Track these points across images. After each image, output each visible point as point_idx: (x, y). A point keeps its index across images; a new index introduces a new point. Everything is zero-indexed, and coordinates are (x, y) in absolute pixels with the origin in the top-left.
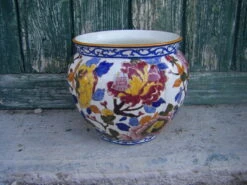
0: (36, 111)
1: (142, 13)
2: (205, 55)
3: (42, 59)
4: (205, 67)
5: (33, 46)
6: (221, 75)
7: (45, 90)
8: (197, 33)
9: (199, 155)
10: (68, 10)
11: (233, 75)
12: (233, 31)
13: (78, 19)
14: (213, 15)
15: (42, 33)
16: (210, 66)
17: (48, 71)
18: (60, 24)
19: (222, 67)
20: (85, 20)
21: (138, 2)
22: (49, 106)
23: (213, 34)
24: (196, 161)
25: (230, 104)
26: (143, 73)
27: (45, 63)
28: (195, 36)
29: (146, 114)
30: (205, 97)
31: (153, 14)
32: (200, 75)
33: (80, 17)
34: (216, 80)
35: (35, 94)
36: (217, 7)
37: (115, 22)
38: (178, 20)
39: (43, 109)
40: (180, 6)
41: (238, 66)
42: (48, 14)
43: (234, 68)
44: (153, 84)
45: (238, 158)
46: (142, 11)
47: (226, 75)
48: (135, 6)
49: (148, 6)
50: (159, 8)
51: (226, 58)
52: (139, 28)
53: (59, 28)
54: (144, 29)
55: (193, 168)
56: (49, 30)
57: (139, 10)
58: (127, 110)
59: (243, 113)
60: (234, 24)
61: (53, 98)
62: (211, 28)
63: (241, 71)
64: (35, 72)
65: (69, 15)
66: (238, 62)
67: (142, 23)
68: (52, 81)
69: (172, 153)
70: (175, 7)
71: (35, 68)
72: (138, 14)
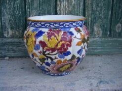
0: (6, 58)
1: (62, 6)
2: (96, 29)
3: (9, 30)
4: (95, 35)
5: (4, 23)
6: (104, 39)
7: (11, 47)
8: (91, 17)
9: (93, 81)
10: (23, 4)
11: (110, 39)
12: (109, 16)
13: (28, 10)
14: (99, 8)
15: (9, 16)
16: (98, 34)
17: (12, 37)
18: (19, 12)
19: (104, 35)
20: (32, 10)
21: (60, 1)
22: (13, 55)
23: (100, 18)
24: (91, 84)
25: (109, 55)
26: (59, 36)
27: (10, 32)
28: (90, 19)
29: (59, 59)
30: (95, 51)
31: (68, 7)
32: (93, 39)
33: (29, 8)
34: (101, 42)
35: (5, 49)
36: (102, 4)
37: (48, 11)
38: (81, 11)
39: (9, 57)
40: (82, 3)
41: (112, 35)
42: (12, 6)
43: (110, 35)
44: (63, 42)
45: (114, 83)
46: (62, 5)
47: (106, 39)
48: (59, 3)
49: (66, 3)
50: (71, 4)
51: (106, 30)
52: (60, 14)
53: (18, 14)
54: (63, 14)
55: (90, 88)
56: (13, 15)
57: (61, 5)
58: (48, 54)
59: (115, 59)
60: (110, 13)
61: (15, 52)
62: (98, 15)
63: (114, 37)
64: (6, 38)
65: (24, 7)
66: (112, 32)
67: (62, 12)
68: (14, 42)
69: (78, 80)
70: (80, 4)
71: (6, 35)
72: (60, 7)
